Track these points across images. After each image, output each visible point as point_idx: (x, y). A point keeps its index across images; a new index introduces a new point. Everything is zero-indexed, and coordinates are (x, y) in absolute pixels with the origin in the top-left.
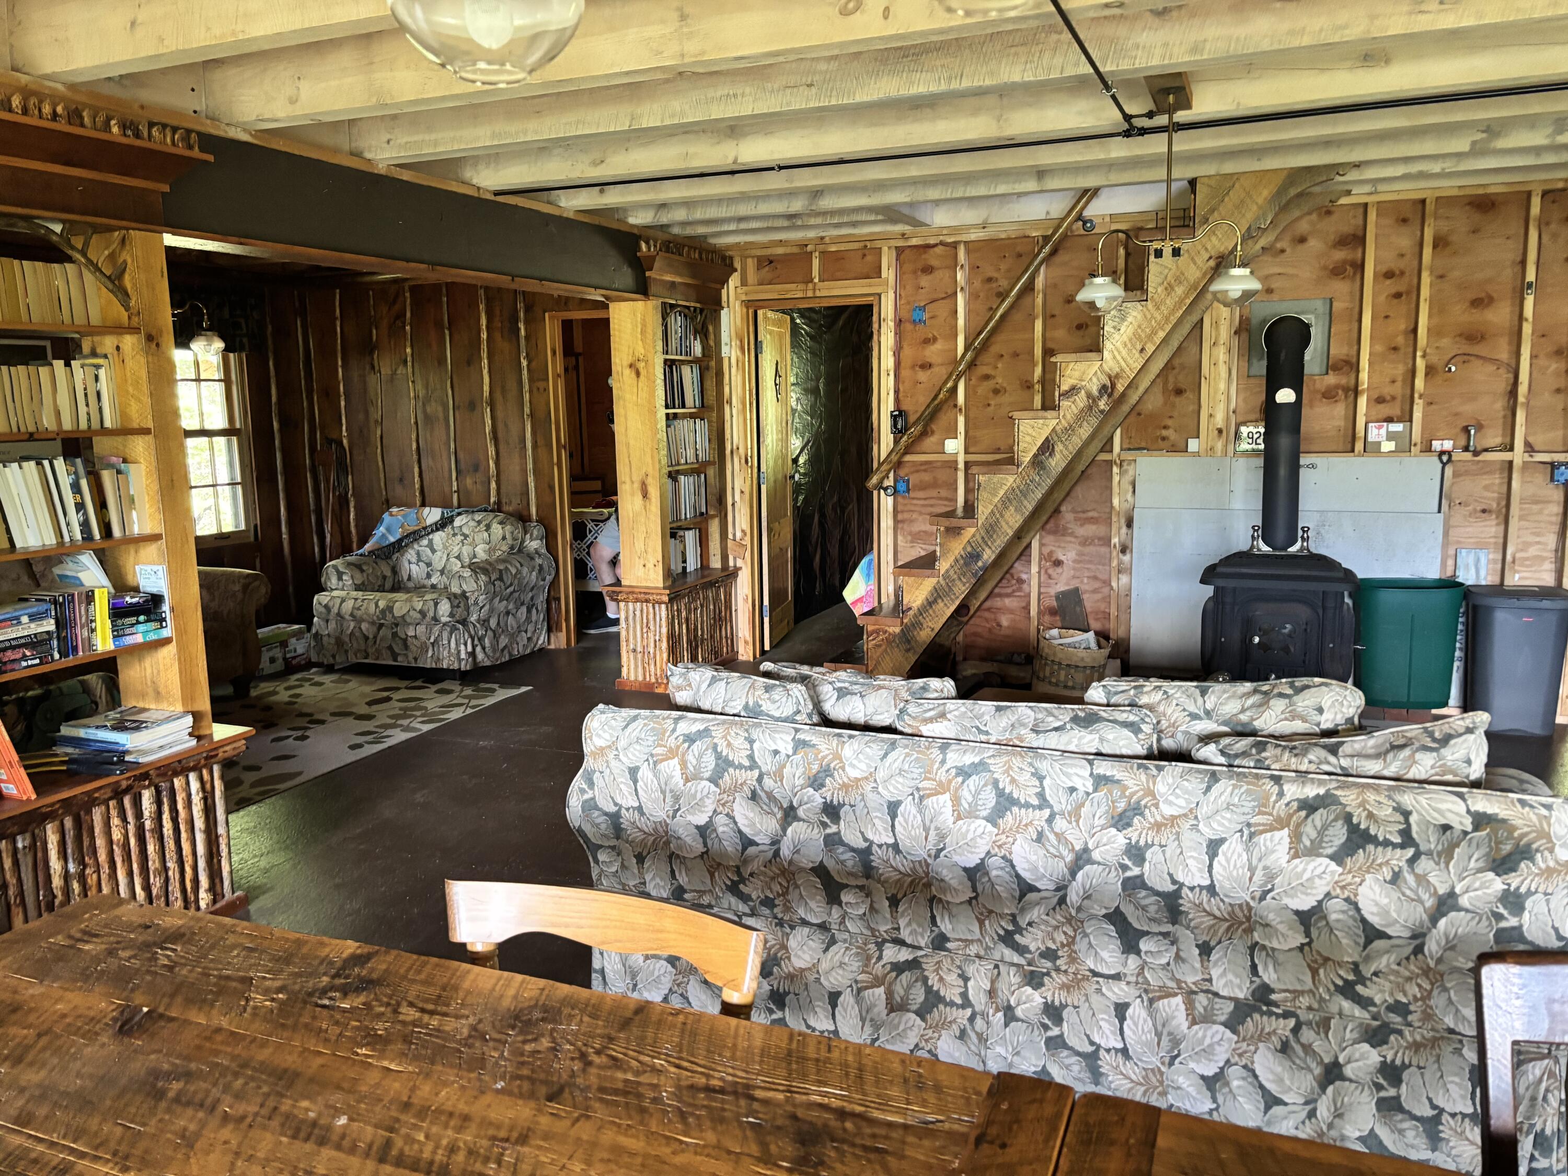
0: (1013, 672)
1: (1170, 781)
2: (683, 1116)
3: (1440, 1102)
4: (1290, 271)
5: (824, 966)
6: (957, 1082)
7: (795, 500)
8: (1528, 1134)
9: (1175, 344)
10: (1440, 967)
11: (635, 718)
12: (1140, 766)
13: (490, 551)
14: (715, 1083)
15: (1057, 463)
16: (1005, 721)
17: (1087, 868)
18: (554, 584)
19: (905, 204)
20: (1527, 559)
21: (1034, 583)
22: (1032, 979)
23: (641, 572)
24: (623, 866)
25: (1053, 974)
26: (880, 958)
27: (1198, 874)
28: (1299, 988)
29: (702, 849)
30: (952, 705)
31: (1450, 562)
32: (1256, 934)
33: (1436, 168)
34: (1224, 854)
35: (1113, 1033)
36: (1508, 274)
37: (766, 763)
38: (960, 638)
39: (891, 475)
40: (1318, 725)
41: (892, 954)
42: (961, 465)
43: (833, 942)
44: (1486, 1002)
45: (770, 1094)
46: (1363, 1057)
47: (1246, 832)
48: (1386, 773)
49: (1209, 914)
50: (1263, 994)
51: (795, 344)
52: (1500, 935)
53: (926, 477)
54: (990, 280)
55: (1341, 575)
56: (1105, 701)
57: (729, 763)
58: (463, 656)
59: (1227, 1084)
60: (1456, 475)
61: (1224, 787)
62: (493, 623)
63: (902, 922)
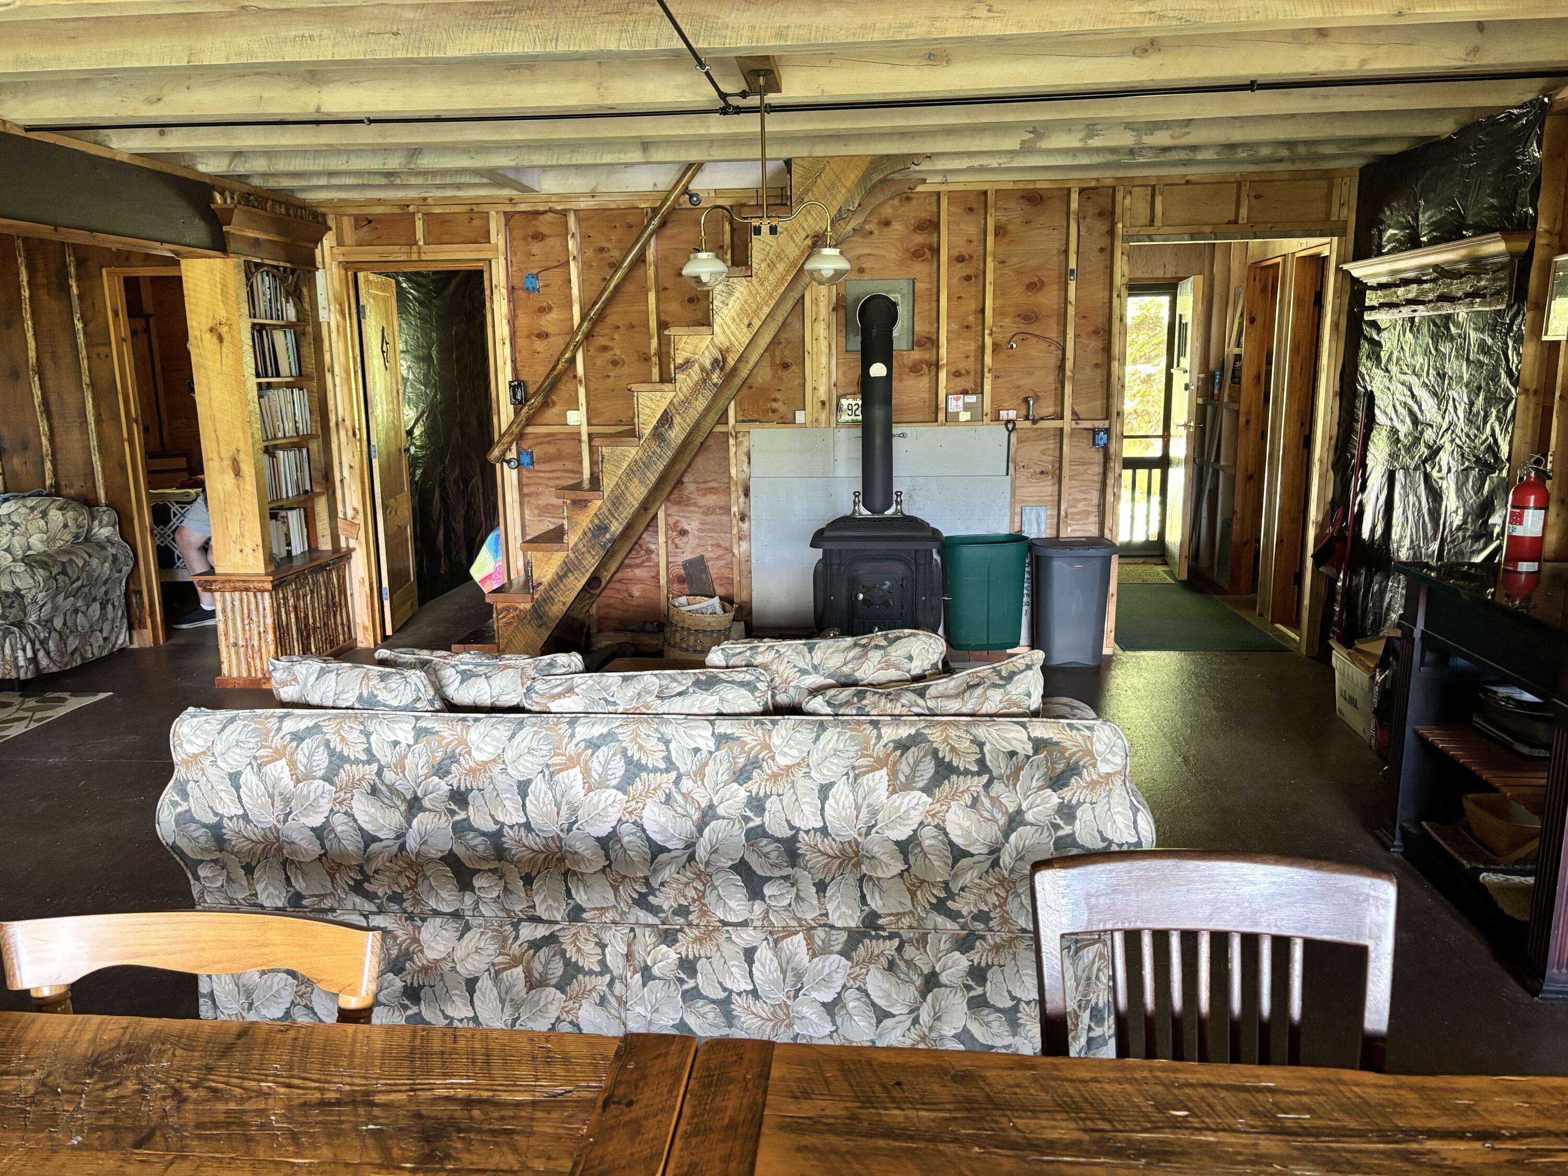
0: (647, 641)
1: (784, 733)
2: (294, 1136)
3: (1017, 993)
4: (876, 252)
5: (459, 954)
6: (585, 1050)
7: (412, 475)
8: (1085, 1009)
9: (780, 319)
10: (1012, 876)
11: (232, 720)
12: (756, 722)
13: (49, 541)
14: (332, 1096)
15: (676, 435)
16: (631, 690)
17: (713, 823)
18: (133, 575)
19: (511, 168)
20: (1076, 513)
21: (662, 552)
22: (666, 937)
23: (237, 558)
24: (229, 880)
25: (686, 929)
26: (516, 938)
27: (812, 818)
28: (901, 911)
29: (319, 851)
30: (579, 679)
31: (1017, 519)
32: (863, 867)
33: (994, 163)
34: (834, 797)
35: (743, 977)
36: (1054, 263)
37: (386, 755)
38: (593, 610)
39: (514, 447)
40: (909, 671)
41: (528, 932)
42: (585, 437)
43: (467, 928)
44: (1039, 904)
45: (393, 1097)
46: (955, 964)
47: (852, 775)
48: (964, 710)
49: (823, 854)
50: (871, 921)
51: (402, 309)
52: (1060, 843)
53: (551, 449)
54: (601, 250)
55: (929, 534)
56: (724, 664)
57: (345, 759)
58: (21, 663)
59: (844, 1007)
60: (1019, 441)
61: (831, 735)
62: (58, 623)
63: (537, 900)
